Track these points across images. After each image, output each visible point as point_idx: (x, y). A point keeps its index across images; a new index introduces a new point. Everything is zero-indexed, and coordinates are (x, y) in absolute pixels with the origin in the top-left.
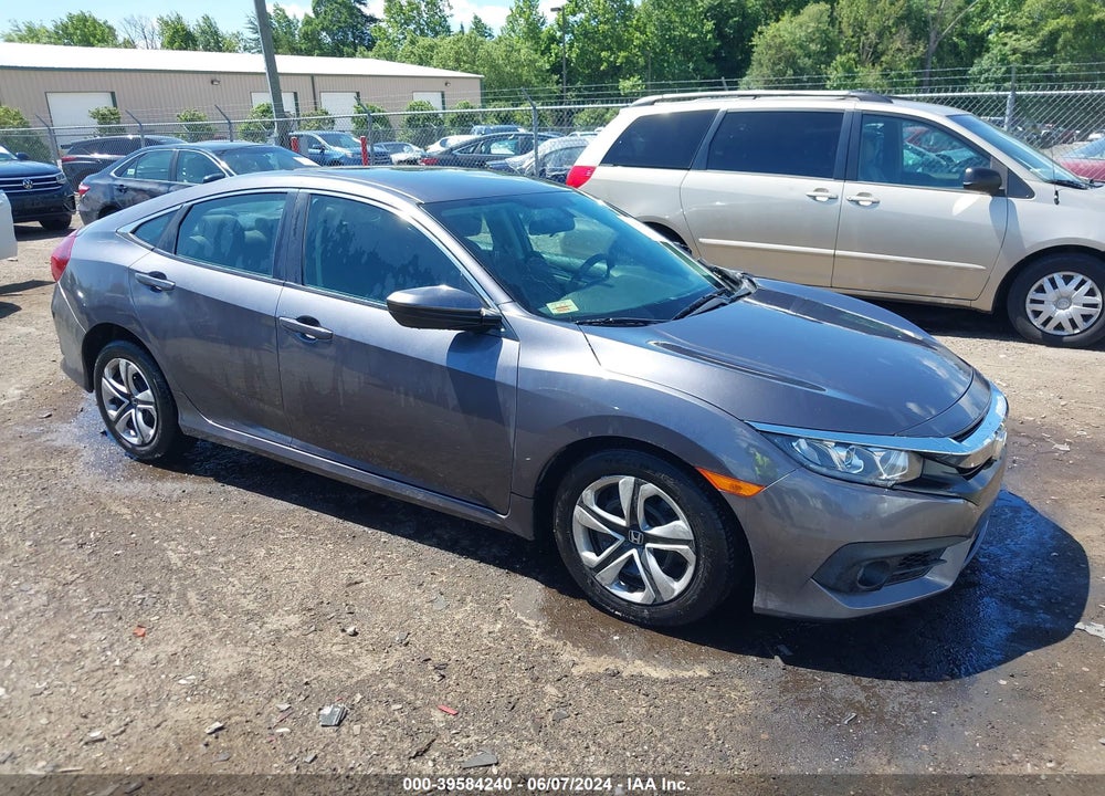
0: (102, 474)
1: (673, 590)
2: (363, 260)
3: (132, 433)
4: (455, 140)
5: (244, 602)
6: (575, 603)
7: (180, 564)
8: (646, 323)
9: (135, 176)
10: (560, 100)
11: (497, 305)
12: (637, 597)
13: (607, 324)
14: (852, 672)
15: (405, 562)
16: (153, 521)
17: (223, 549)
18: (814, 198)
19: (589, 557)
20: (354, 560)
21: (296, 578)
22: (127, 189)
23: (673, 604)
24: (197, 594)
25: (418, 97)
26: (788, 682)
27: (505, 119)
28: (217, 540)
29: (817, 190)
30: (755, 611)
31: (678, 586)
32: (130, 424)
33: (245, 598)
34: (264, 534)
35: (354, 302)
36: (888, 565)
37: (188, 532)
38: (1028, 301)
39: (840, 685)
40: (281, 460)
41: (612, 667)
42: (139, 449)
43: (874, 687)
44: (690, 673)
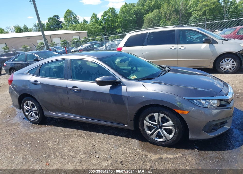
0: (26, 128)
1: (170, 137)
2: (86, 73)
3: (32, 118)
4: (84, 46)
5: (70, 153)
6: (146, 143)
7: (52, 147)
8: (152, 79)
9: (17, 60)
10: (105, 35)
11: (119, 79)
12: (161, 140)
13: (144, 80)
14: (214, 150)
15: (104, 139)
16: (42, 137)
17: (61, 142)
18: (171, 49)
19: (149, 132)
20: (92, 140)
21: (80, 146)
22: (16, 63)
23: (170, 140)
24: (58, 153)
25: (74, 37)
26: (200, 154)
27: (94, 40)
28: (59, 140)
29: (172, 47)
30: (190, 139)
31: (171, 136)
32: (31, 116)
33: (70, 152)
34: (69, 137)
35: (85, 82)
36: (218, 125)
37: (51, 139)
38: (220, 65)
39: (212, 154)
40: (69, 119)
41: (160, 156)
42: (34, 121)
43: (220, 153)
44: (178, 156)
